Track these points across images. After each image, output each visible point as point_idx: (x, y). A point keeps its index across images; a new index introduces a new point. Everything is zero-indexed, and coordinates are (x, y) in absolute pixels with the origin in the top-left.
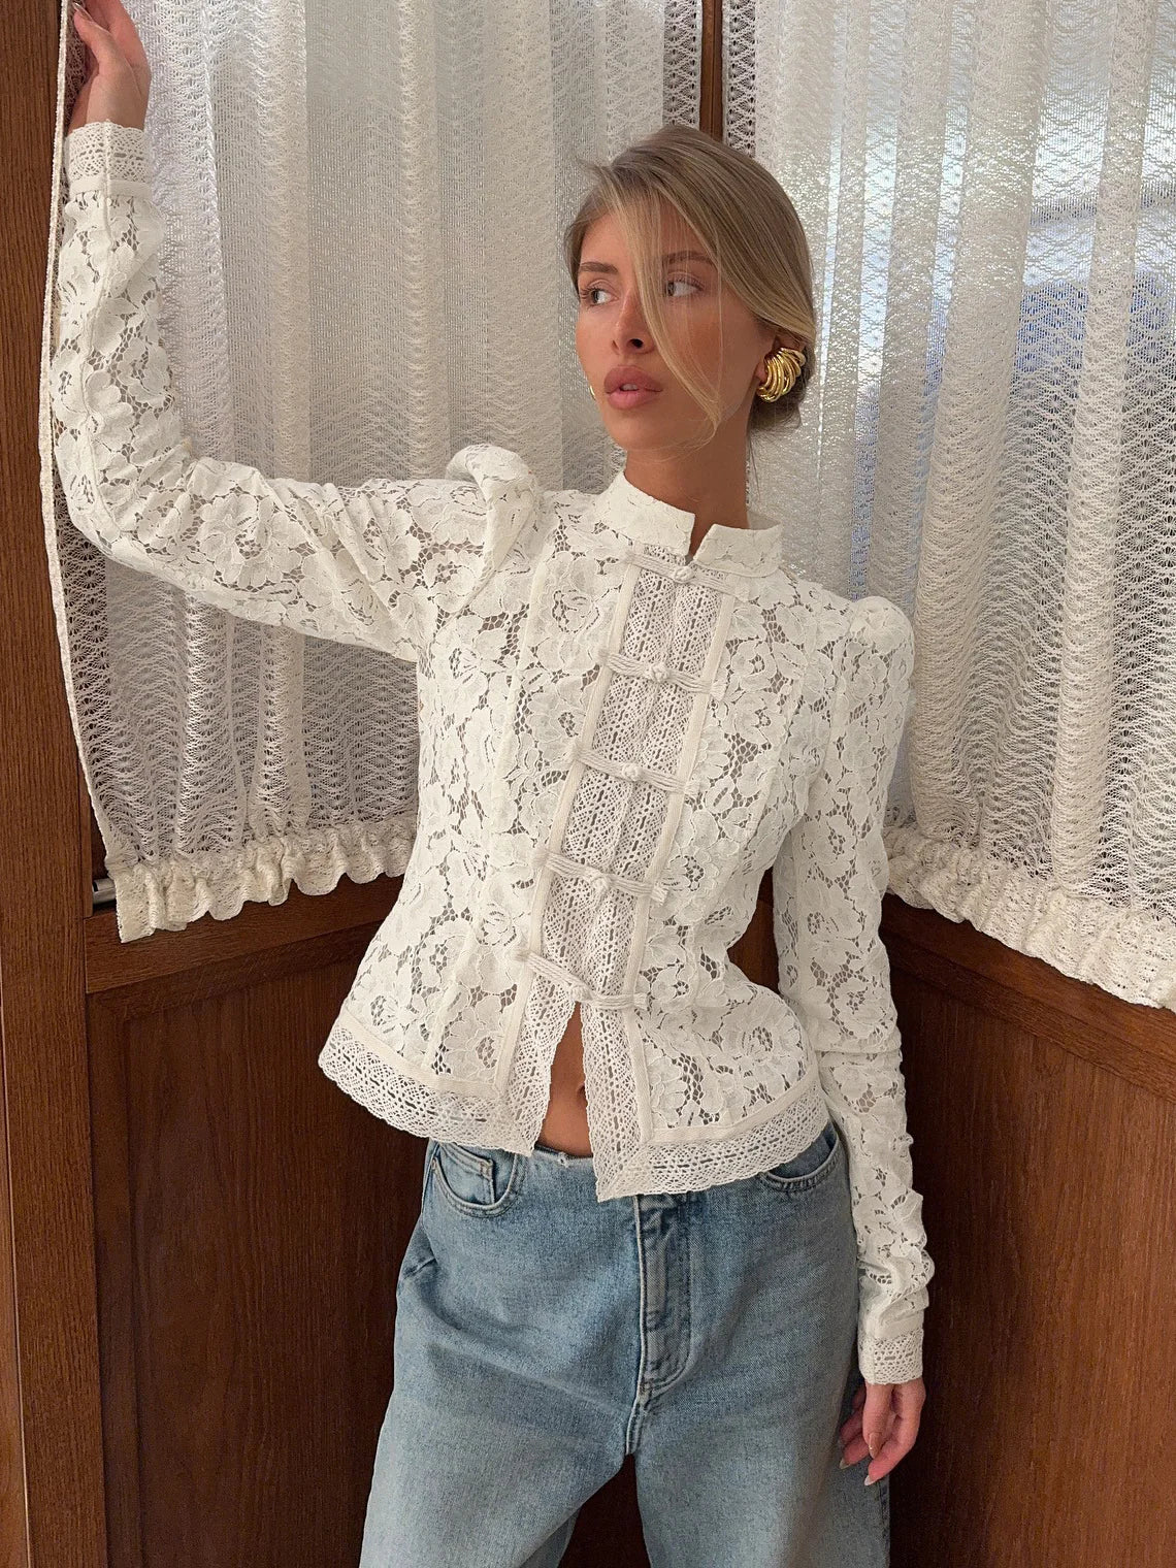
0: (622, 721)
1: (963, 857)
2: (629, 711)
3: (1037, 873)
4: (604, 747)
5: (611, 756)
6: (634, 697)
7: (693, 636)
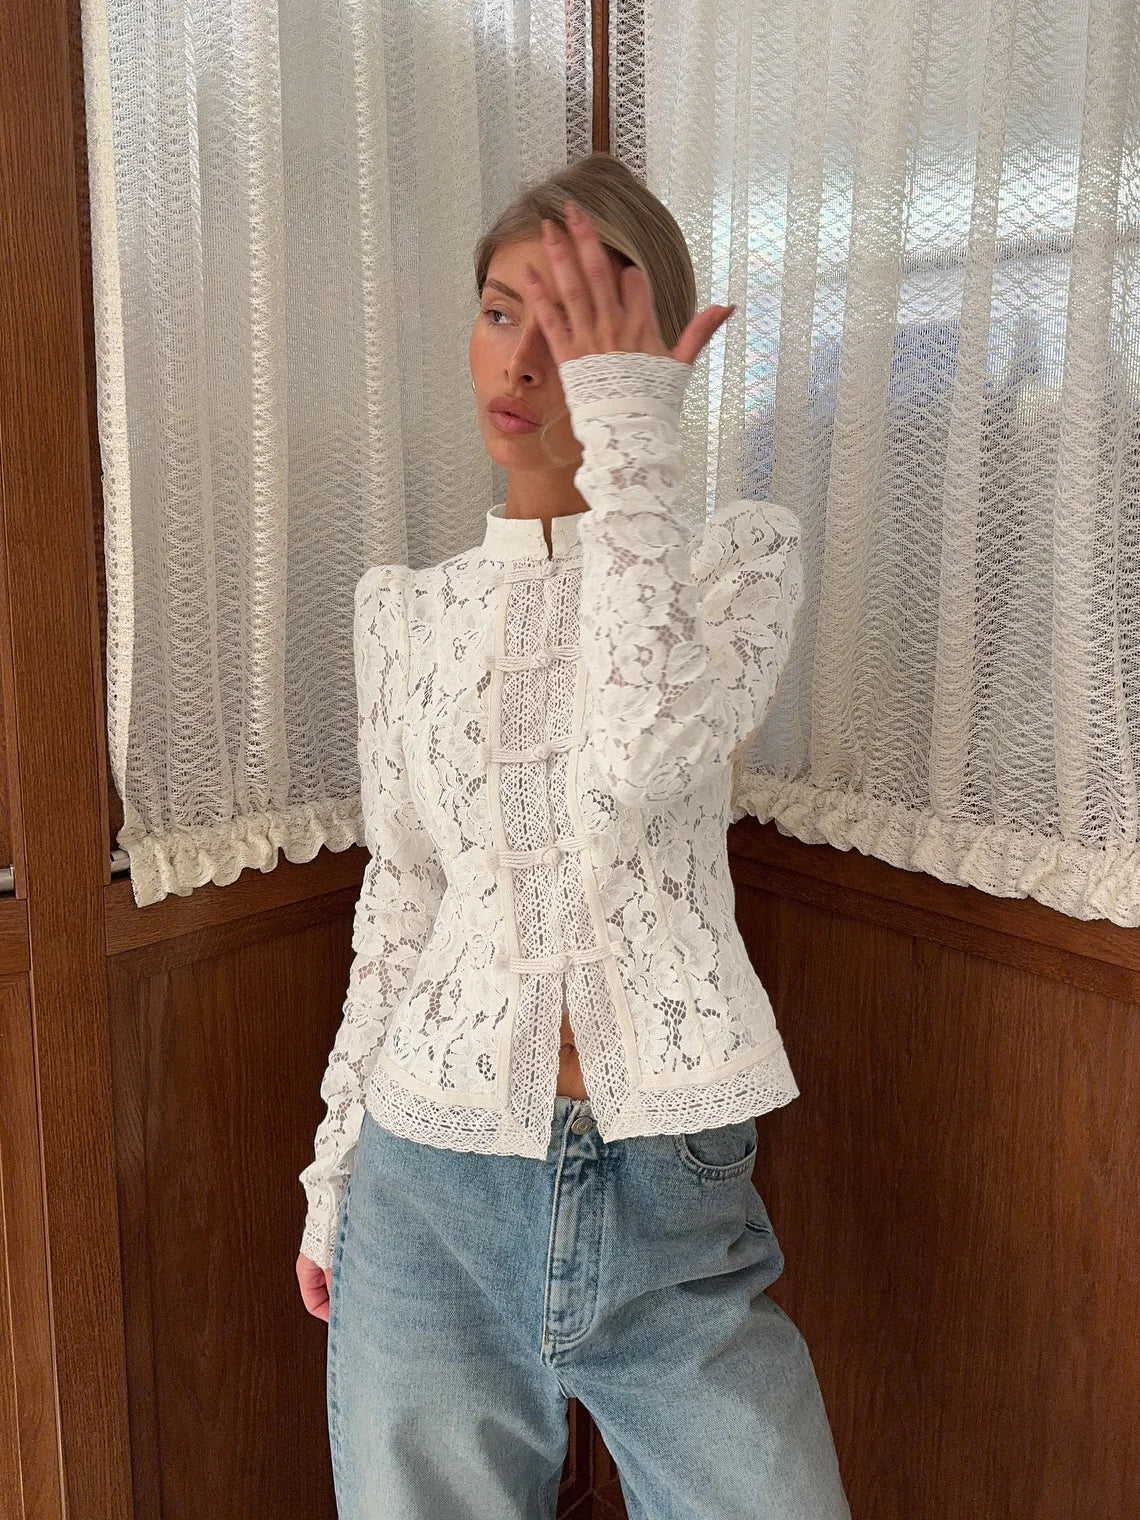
0: (523, 713)
1: (850, 800)
2: (527, 703)
3: (913, 806)
4: (513, 741)
5: (521, 747)
6: (528, 689)
7: (564, 612)
